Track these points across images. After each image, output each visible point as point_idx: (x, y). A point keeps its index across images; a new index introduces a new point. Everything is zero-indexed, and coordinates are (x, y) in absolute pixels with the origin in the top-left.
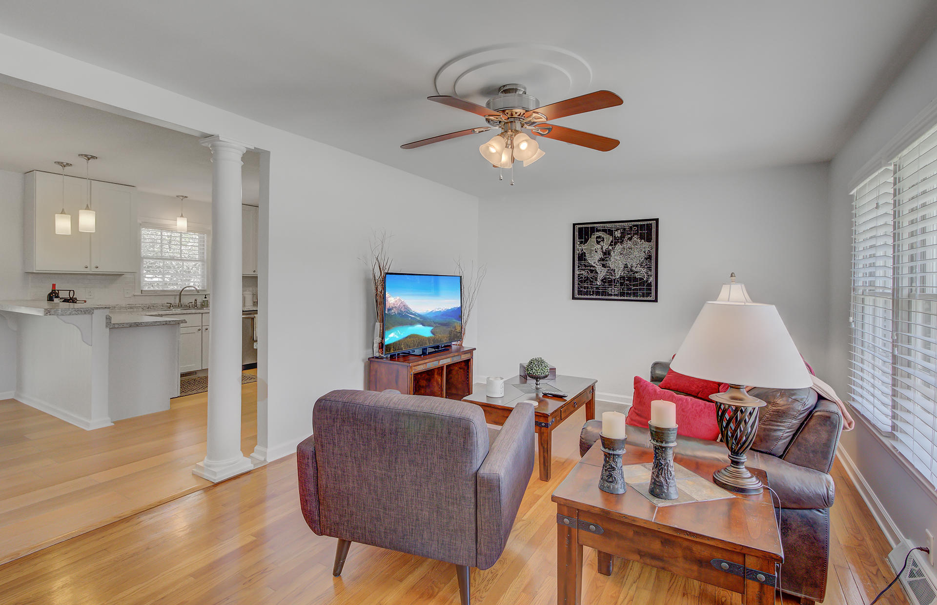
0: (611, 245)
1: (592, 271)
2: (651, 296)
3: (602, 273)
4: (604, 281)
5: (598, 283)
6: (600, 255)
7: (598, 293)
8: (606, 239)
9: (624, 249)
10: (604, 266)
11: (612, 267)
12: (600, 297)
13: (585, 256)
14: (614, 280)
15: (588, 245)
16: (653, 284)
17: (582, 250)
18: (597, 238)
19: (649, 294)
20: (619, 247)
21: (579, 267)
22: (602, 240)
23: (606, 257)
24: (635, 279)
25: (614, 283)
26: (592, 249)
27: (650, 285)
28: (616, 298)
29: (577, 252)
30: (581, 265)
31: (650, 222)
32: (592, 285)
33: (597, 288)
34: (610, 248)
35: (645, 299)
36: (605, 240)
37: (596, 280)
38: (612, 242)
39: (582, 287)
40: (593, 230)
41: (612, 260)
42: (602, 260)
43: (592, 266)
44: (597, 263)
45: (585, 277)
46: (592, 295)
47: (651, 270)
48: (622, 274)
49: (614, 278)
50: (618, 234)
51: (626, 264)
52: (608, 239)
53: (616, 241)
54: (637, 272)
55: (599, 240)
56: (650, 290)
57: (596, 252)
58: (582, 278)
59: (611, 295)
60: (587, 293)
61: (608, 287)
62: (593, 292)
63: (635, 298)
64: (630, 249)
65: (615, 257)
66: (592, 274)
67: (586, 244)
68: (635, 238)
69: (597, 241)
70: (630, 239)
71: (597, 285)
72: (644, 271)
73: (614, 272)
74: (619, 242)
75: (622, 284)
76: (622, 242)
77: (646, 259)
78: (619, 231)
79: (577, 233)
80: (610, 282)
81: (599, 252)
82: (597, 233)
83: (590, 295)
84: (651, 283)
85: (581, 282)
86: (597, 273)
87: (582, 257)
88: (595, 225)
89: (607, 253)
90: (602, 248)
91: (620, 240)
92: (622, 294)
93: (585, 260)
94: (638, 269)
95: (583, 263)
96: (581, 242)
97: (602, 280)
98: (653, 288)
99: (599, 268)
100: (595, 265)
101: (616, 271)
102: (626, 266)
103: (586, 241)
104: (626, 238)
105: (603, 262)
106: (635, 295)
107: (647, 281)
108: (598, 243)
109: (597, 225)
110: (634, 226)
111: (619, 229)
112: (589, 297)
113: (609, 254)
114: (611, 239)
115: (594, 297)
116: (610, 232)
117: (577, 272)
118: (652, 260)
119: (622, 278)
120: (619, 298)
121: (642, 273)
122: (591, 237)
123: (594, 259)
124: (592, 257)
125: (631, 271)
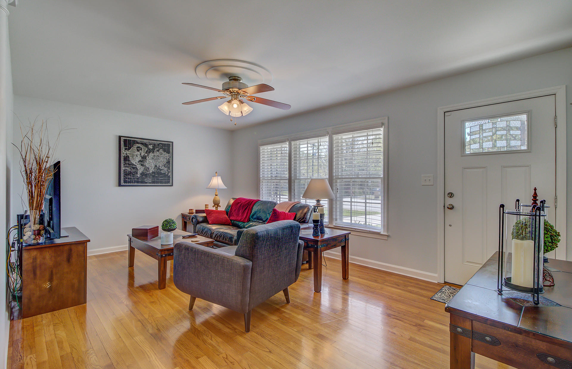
0: (146, 153)
1: (134, 168)
2: (170, 183)
3: (140, 169)
4: (142, 174)
5: (138, 176)
6: (139, 158)
7: (138, 182)
8: (143, 148)
9: (155, 156)
10: (142, 165)
11: (147, 166)
12: (140, 184)
13: (129, 158)
14: (149, 174)
15: (131, 151)
16: (171, 176)
17: (127, 154)
18: (137, 147)
19: (169, 182)
20: (151, 155)
21: (124, 165)
22: (141, 150)
23: (143, 160)
24: (161, 174)
25: (149, 175)
26: (134, 154)
27: (169, 177)
28: (150, 184)
29: (122, 155)
30: (126, 163)
31: (169, 143)
32: (134, 176)
33: (138, 179)
34: (146, 154)
35: (167, 184)
36: (143, 150)
37: (137, 174)
38: (147, 151)
39: (126, 178)
40: (135, 142)
41: (148, 162)
42: (140, 161)
43: (134, 165)
44: (138, 163)
45: (129, 172)
46: (134, 183)
47: (170, 169)
48: (154, 171)
49: (148, 173)
50: (151, 147)
51: (156, 165)
52: (145, 149)
53: (149, 151)
54: (162, 170)
55: (139, 149)
56: (169, 180)
57: (137, 156)
58: (126, 172)
59: (147, 183)
60: (130, 182)
61: (145, 178)
62: (135, 181)
63: (161, 184)
64: (158, 156)
65: (149, 160)
66: (134, 170)
67: (129, 151)
68: (161, 151)
69: (137, 149)
70: (158, 151)
71: (137, 177)
72: (166, 169)
73: (149, 169)
74: (151, 152)
75: (153, 176)
76: (153, 152)
77: (167, 163)
78: (152, 145)
79: (122, 143)
80: (146, 175)
81: (139, 156)
82: (137, 144)
83: (133, 183)
84: (170, 176)
85: (126, 175)
86: (138, 169)
87: (126, 158)
88: (136, 139)
89: (144, 158)
90: (141, 154)
91: (153, 151)
92: (153, 182)
93: (129, 160)
94: (163, 168)
95: (127, 162)
96: (126, 149)
97: (141, 174)
98: (171, 179)
99: (139, 166)
100: (136, 164)
101: (150, 168)
102: (156, 166)
103: (129, 149)
104: (156, 150)
105: (141, 163)
106: (161, 182)
107: (168, 175)
108: (138, 151)
109: (137, 140)
110: (160, 144)
111: (151, 144)
112: (132, 184)
113: (146, 158)
114: (147, 149)
115: (136, 184)
116: (146, 145)
117: (123, 168)
118: (169, 163)
119: (153, 172)
120: (152, 184)
121: (165, 170)
122: (133, 147)
123: (135, 161)
124: (134, 159)
125: (159, 169)
